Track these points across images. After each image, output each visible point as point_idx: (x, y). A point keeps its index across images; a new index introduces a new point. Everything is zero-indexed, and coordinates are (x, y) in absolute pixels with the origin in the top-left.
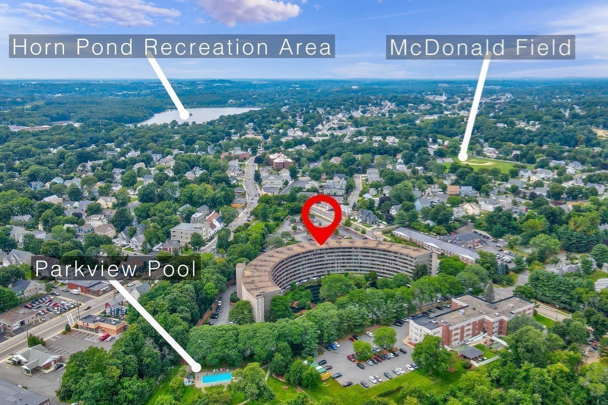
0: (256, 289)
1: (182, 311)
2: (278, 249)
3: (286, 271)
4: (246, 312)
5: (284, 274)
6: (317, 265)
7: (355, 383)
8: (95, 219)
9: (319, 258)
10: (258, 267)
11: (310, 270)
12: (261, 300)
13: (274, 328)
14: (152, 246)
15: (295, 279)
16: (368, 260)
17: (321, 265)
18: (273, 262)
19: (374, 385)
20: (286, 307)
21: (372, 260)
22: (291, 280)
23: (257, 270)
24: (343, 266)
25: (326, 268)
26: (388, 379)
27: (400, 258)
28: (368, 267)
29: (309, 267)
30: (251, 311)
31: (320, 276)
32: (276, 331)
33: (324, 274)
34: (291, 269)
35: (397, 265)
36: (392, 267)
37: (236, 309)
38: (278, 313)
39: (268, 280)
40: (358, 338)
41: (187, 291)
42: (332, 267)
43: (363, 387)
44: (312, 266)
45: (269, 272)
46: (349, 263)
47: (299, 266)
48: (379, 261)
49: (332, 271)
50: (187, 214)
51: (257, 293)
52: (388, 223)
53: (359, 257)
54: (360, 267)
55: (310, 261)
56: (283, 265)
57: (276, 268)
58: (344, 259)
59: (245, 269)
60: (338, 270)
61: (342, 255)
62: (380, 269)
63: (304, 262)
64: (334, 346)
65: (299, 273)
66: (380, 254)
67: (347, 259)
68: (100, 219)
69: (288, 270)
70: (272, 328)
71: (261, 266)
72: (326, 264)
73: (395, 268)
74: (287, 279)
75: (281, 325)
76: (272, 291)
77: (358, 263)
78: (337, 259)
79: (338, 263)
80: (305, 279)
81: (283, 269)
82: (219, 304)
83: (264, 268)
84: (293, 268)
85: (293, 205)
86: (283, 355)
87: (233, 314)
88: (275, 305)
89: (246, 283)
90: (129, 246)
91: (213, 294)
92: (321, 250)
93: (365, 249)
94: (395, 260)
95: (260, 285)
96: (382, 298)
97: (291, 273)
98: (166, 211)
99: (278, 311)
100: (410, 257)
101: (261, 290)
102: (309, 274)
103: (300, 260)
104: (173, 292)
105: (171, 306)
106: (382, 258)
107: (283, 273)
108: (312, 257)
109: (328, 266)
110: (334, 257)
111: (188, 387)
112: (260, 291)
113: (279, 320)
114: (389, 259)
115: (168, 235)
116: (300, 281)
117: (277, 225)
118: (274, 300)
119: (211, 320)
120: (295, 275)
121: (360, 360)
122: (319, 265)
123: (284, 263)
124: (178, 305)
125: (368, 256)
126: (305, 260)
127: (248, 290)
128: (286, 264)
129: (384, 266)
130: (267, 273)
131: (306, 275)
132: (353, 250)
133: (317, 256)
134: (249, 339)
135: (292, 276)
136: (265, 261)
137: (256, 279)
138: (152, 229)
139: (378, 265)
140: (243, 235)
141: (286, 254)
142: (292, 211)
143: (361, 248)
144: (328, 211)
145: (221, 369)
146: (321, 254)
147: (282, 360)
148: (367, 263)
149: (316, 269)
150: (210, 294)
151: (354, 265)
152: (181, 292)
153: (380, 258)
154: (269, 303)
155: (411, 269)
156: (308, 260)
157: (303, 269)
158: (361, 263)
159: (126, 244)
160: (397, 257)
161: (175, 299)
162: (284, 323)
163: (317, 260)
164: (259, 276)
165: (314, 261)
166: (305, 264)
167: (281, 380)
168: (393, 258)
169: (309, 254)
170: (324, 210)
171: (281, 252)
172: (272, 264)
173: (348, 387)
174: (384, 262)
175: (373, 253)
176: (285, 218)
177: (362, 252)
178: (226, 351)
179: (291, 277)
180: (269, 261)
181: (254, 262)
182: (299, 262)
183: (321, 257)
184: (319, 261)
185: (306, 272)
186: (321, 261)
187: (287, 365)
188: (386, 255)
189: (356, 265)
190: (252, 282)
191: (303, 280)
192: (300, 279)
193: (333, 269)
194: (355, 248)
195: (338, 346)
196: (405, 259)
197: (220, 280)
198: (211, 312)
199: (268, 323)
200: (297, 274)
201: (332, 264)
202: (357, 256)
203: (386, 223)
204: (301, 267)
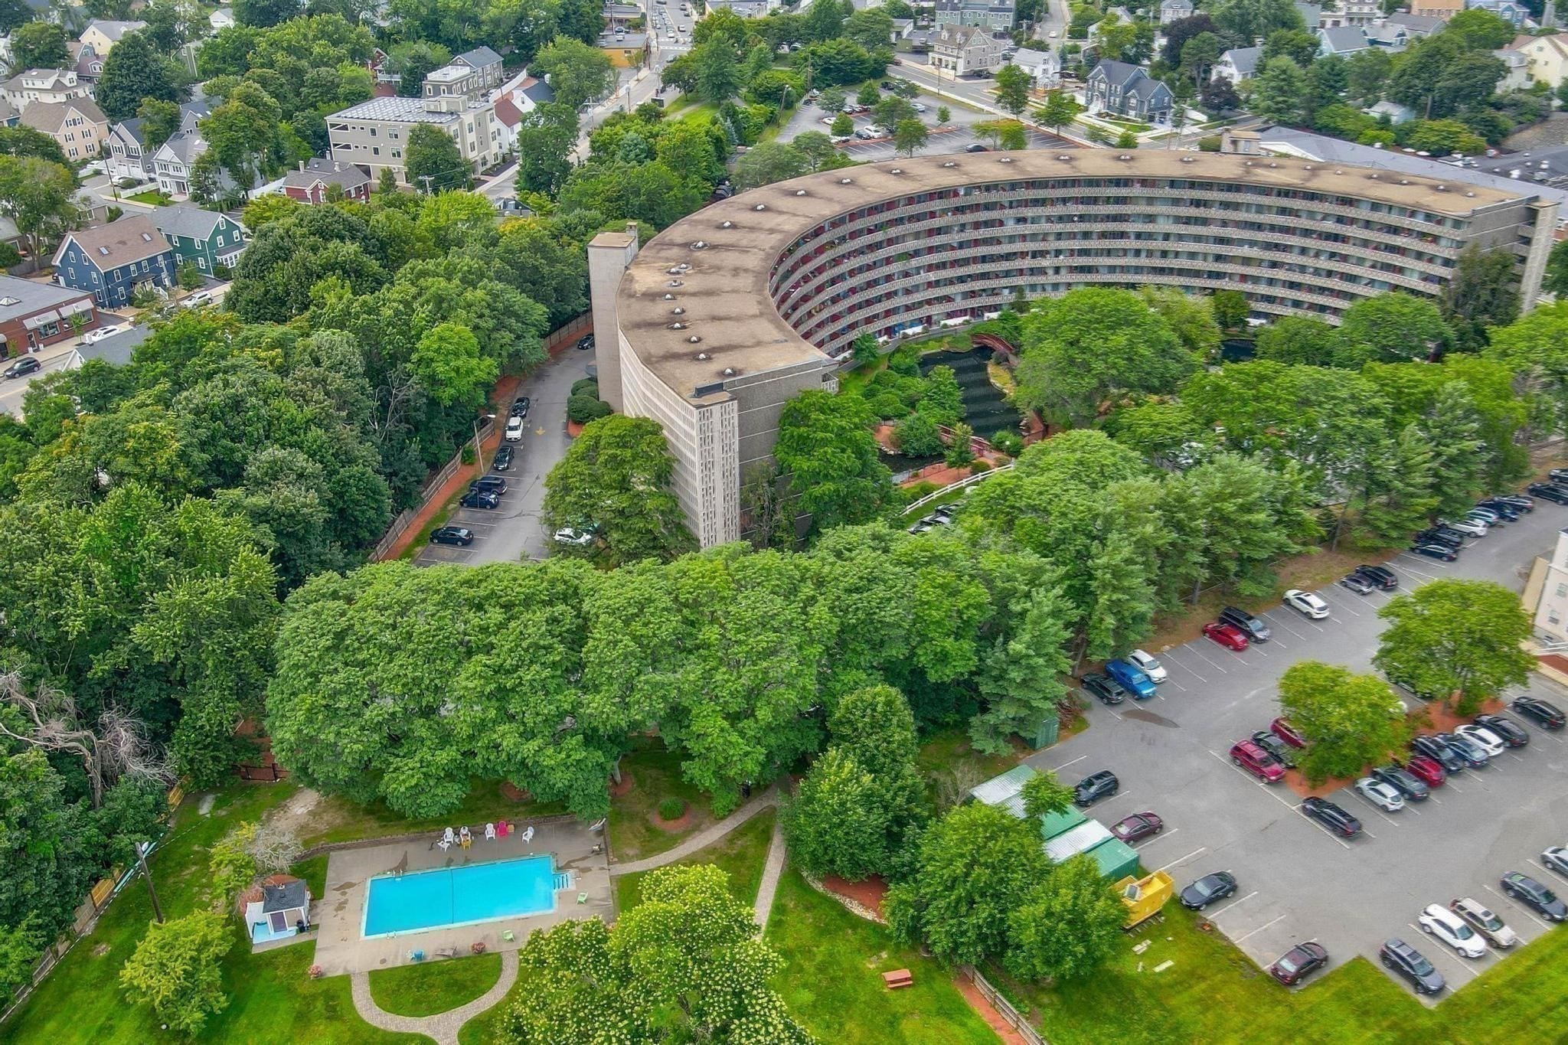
0: (694, 357)
1: (275, 472)
2: (790, 184)
3: (833, 282)
4: (640, 483)
5: (825, 296)
6: (966, 262)
7: (1341, 954)
8: (38, 84)
9: (977, 225)
10: (698, 254)
11: (937, 284)
12: (725, 415)
13: (807, 590)
14: (247, 183)
15: (869, 320)
16: (1198, 239)
17: (984, 259)
18: (772, 231)
19: (1475, 971)
20: (860, 453)
21: (1221, 241)
22: (852, 326)
23: (697, 265)
24: (1082, 269)
25: (1007, 274)
26: (1549, 928)
27: (1368, 225)
28: (1197, 274)
29: (930, 268)
30: (665, 475)
31: (975, 312)
32: (820, 611)
33: (997, 300)
34: (852, 273)
35: (1345, 258)
36: (1317, 272)
37: (582, 467)
38: (817, 490)
39: (755, 309)
40: (1254, 625)
41: (317, 363)
42: (1033, 271)
43: (1408, 988)
44: (942, 266)
45: (757, 274)
46: (1109, 252)
47: (888, 261)
48: (1252, 243)
49: (1033, 287)
50: (411, 71)
51: (702, 374)
52: (1211, 118)
53: (1163, 226)
54: (1161, 271)
55: (937, 240)
56: (820, 250)
57: (789, 262)
58: (1086, 235)
59: (635, 261)
60: (1056, 286)
61: (1082, 218)
62: (1256, 280)
63: (911, 245)
64: (1137, 678)
65: (889, 295)
66: (1260, 209)
67: (1103, 235)
68: (58, 87)
69: (841, 278)
70: (794, 590)
71: (714, 247)
72: (1008, 257)
73: (1330, 274)
74: (835, 318)
75: (850, 572)
76: (781, 365)
77: (1150, 253)
78: (1059, 236)
79: (1058, 252)
80: (912, 324)
81: (820, 270)
82: (510, 434)
83: (730, 259)
84: (860, 270)
85: (828, 47)
86: (870, 763)
87: (567, 490)
88: (803, 446)
89: (638, 326)
90: (151, 186)
91: (464, 384)
92: (988, 188)
93: (1192, 185)
94: (1336, 238)
95: (712, 335)
96: (1374, 412)
97: (853, 291)
98: (316, 50)
99: (817, 477)
100: (1429, 217)
101: (722, 362)
102: (929, 302)
103: (893, 232)
104: (234, 368)
105: (203, 446)
106: (1273, 228)
107: (819, 289)
108: (948, 219)
109: (1017, 264)
110: (1045, 227)
111: (270, 959)
112: (715, 366)
113: (832, 537)
114: (1307, 233)
115: (319, 142)
116: (890, 331)
117: (772, 121)
118: (793, 415)
119: (463, 514)
120: (869, 303)
121: (1318, 776)
122: (976, 260)
123: (824, 238)
124: (257, 444)
125: (1205, 222)
126: (917, 235)
127: (648, 361)
128: (831, 244)
129: (1274, 265)
130: (746, 281)
131: (920, 304)
132: (1136, 191)
133: (968, 218)
134: (653, 659)
135: (860, 306)
136: (734, 226)
137: (694, 308)
138: (235, 104)
139: (1246, 261)
140: (632, 134)
141: (830, 200)
142: (826, 71)
143: (1173, 183)
144: (965, 77)
145: (490, 830)
146: (988, 207)
147: (868, 799)
148: (1192, 255)
149: (961, 280)
150: (449, 382)
151: (1130, 261)
152: (283, 371)
153: (1259, 227)
154: (763, 435)
155: (1427, 278)
156: (931, 233)
157: (906, 274)
158: (1164, 254)
159: (144, 176)
160: (1352, 221)
161: (236, 404)
162: (866, 558)
163: (970, 235)
164: (709, 293)
165: (955, 238)
166: (916, 253)
167: (857, 910)
168: (1330, 226)
169: (936, 205)
170: (948, 74)
171: (808, 194)
172: (771, 242)
173: (1302, 985)
174: (1277, 247)
175: (1226, 205)
176: (800, 96)
177: (1176, 202)
178: (508, 743)
179: (851, 309)
180: (752, 229)
181: (678, 232)
182: (890, 242)
183: (987, 224)
184: (976, 243)
185: (916, 288)
186: (986, 242)
187: (900, 822)
188: (1295, 213)
189: (1143, 261)
190: (674, 321)
191: (902, 326)
192: (892, 321)
193: (1040, 279)
194: (1145, 182)
195: (1159, 673)
196: (1395, 230)
197: (509, 312)
198: (469, 473)
199: (768, 557)
200: (879, 299)
201: (1035, 255)
202: (1151, 218)
203: (1203, 118)
204: (895, 268)
